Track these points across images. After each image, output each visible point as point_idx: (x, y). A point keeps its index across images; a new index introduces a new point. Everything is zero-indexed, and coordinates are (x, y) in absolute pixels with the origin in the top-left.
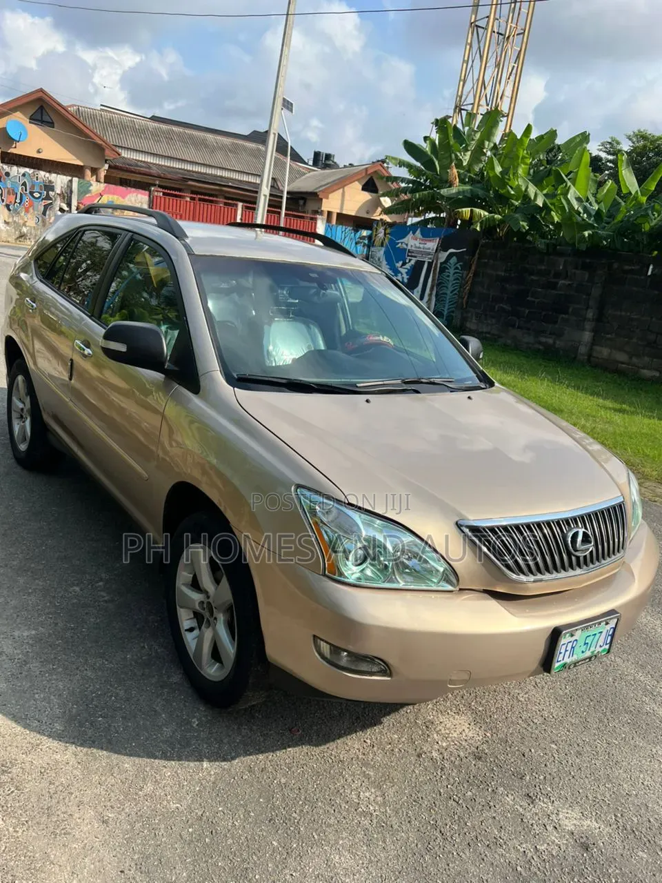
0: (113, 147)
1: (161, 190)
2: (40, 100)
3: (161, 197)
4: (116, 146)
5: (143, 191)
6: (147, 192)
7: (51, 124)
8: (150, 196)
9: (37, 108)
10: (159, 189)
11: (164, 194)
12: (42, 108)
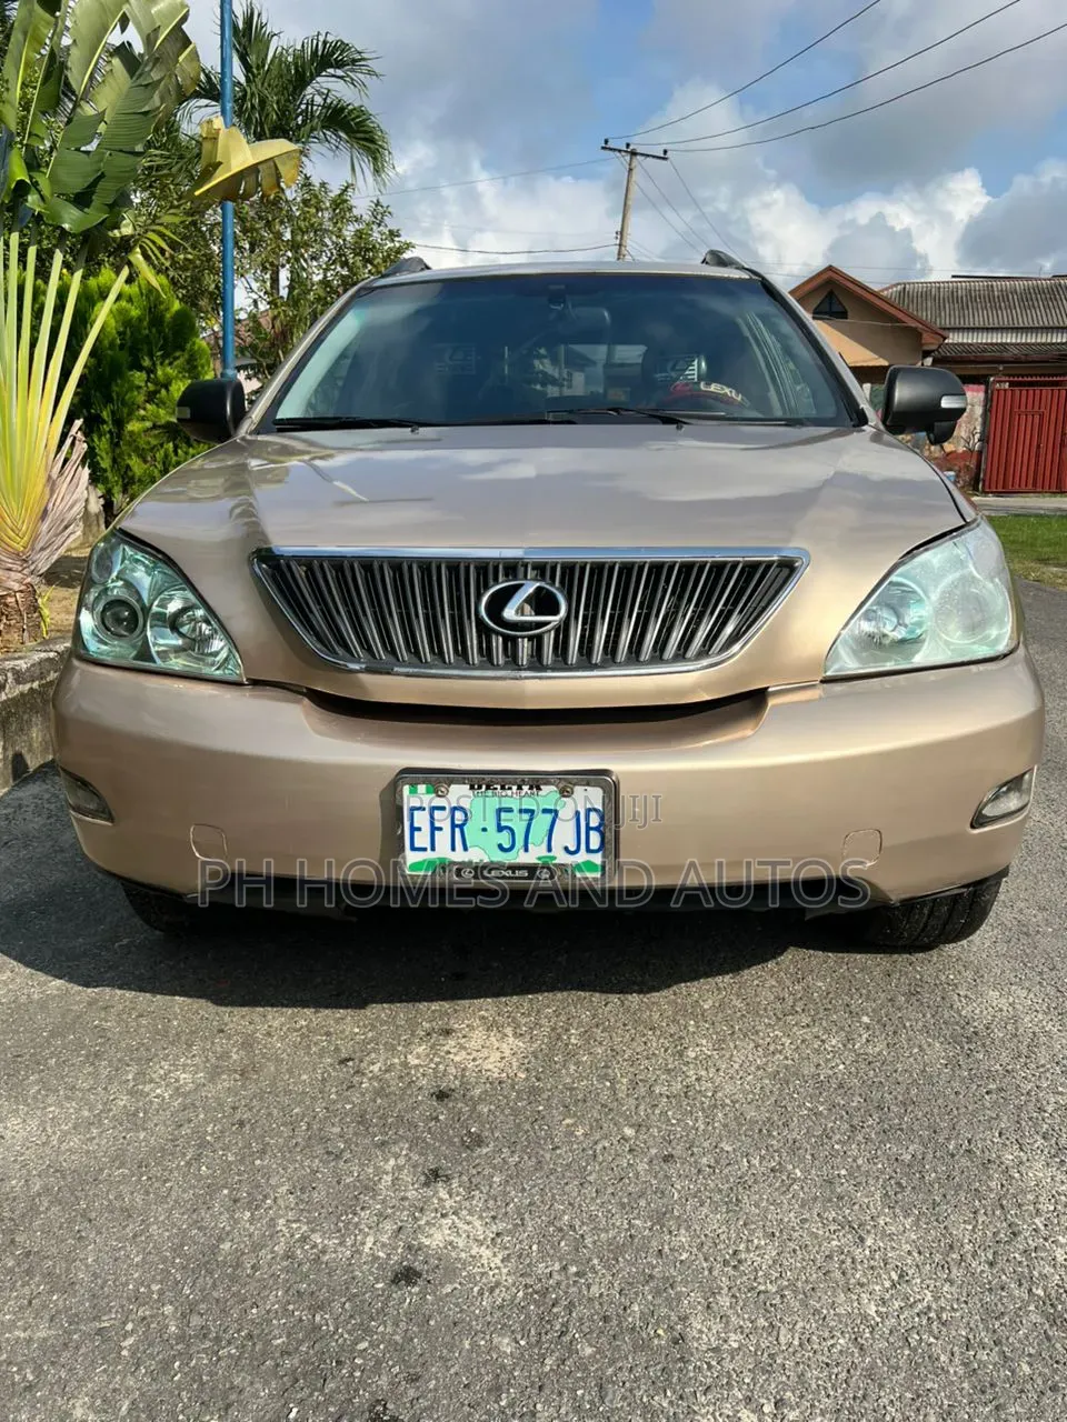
0: (940, 332)
1: (1007, 379)
2: (829, 282)
3: (1005, 390)
4: (944, 329)
5: (975, 386)
6: (983, 387)
7: (843, 315)
8: (986, 392)
9: (823, 297)
10: (1003, 379)
11: (1012, 384)
12: (831, 295)
